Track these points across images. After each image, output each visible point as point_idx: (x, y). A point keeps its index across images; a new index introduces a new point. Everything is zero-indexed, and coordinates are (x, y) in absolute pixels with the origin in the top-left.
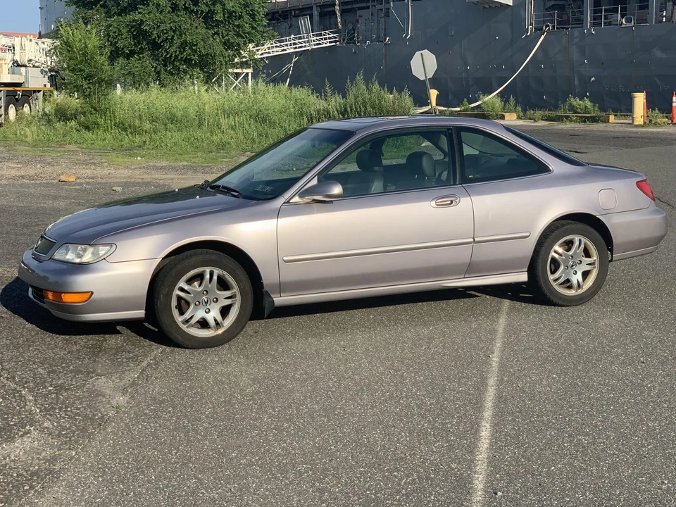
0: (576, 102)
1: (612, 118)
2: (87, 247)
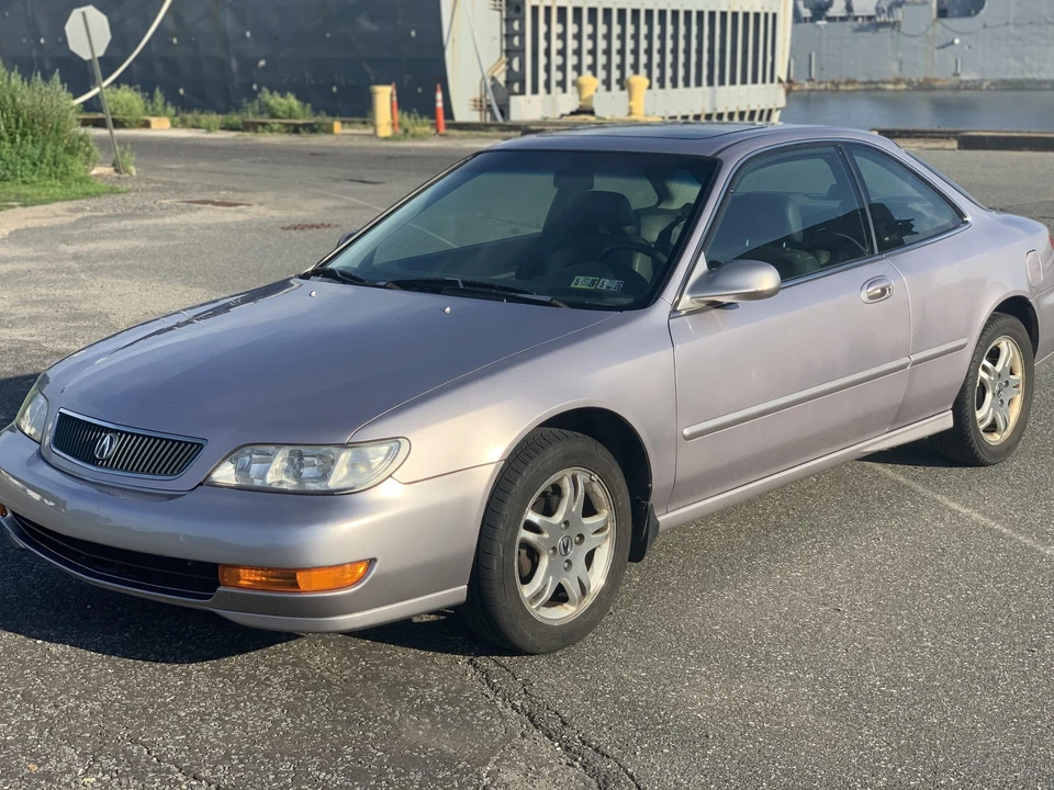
0: (275, 100)
1: (337, 126)
2: (335, 450)
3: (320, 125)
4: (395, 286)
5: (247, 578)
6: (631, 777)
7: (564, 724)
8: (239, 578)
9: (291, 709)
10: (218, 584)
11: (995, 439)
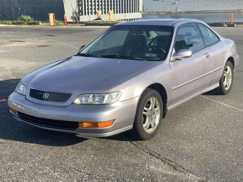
2: (104, 95)
3: (36, 23)
4: (102, 57)
5: (85, 125)
6: (180, 166)
7: (159, 155)
8: (83, 125)
9: (95, 155)
10: (78, 127)
11: (226, 89)
